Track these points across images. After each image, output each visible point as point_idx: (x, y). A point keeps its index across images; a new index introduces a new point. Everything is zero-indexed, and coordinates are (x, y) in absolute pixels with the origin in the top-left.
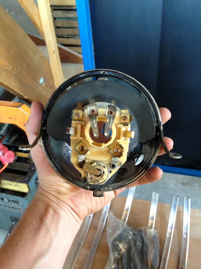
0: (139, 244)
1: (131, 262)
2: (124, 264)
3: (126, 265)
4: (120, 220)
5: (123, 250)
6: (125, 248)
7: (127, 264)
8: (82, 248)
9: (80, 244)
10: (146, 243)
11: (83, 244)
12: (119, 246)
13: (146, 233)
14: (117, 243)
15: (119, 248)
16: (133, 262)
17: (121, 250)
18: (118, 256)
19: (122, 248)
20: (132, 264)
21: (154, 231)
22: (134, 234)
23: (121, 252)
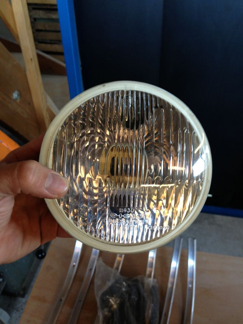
0: (134, 298)
1: (124, 320)
4: (111, 268)
5: (115, 306)
6: (117, 303)
8: (63, 305)
9: (61, 300)
10: (143, 296)
11: (65, 301)
12: (110, 301)
13: (143, 284)
14: (107, 297)
15: (110, 304)
16: (127, 321)
17: (112, 306)
18: (108, 314)
19: (113, 303)
21: (153, 281)
22: (129, 286)
23: (112, 309)
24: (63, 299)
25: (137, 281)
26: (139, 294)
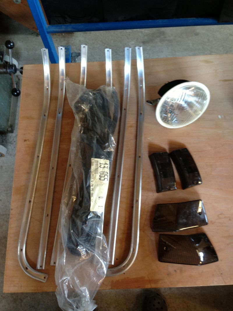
0: (100, 101)
1: (95, 117)
2: (89, 120)
3: (90, 120)
4: (78, 84)
5: (87, 110)
6: (88, 108)
7: (92, 120)
8: (48, 119)
9: (45, 115)
10: (106, 99)
11: (48, 115)
12: (82, 107)
13: (105, 92)
14: (79, 105)
15: (82, 109)
16: (97, 117)
17: (84, 110)
18: (83, 116)
19: (85, 108)
20: (96, 119)
21: (113, 88)
22: (94, 94)
23: (85, 112)
24: (47, 114)
25: (100, 90)
26: (103, 98)
